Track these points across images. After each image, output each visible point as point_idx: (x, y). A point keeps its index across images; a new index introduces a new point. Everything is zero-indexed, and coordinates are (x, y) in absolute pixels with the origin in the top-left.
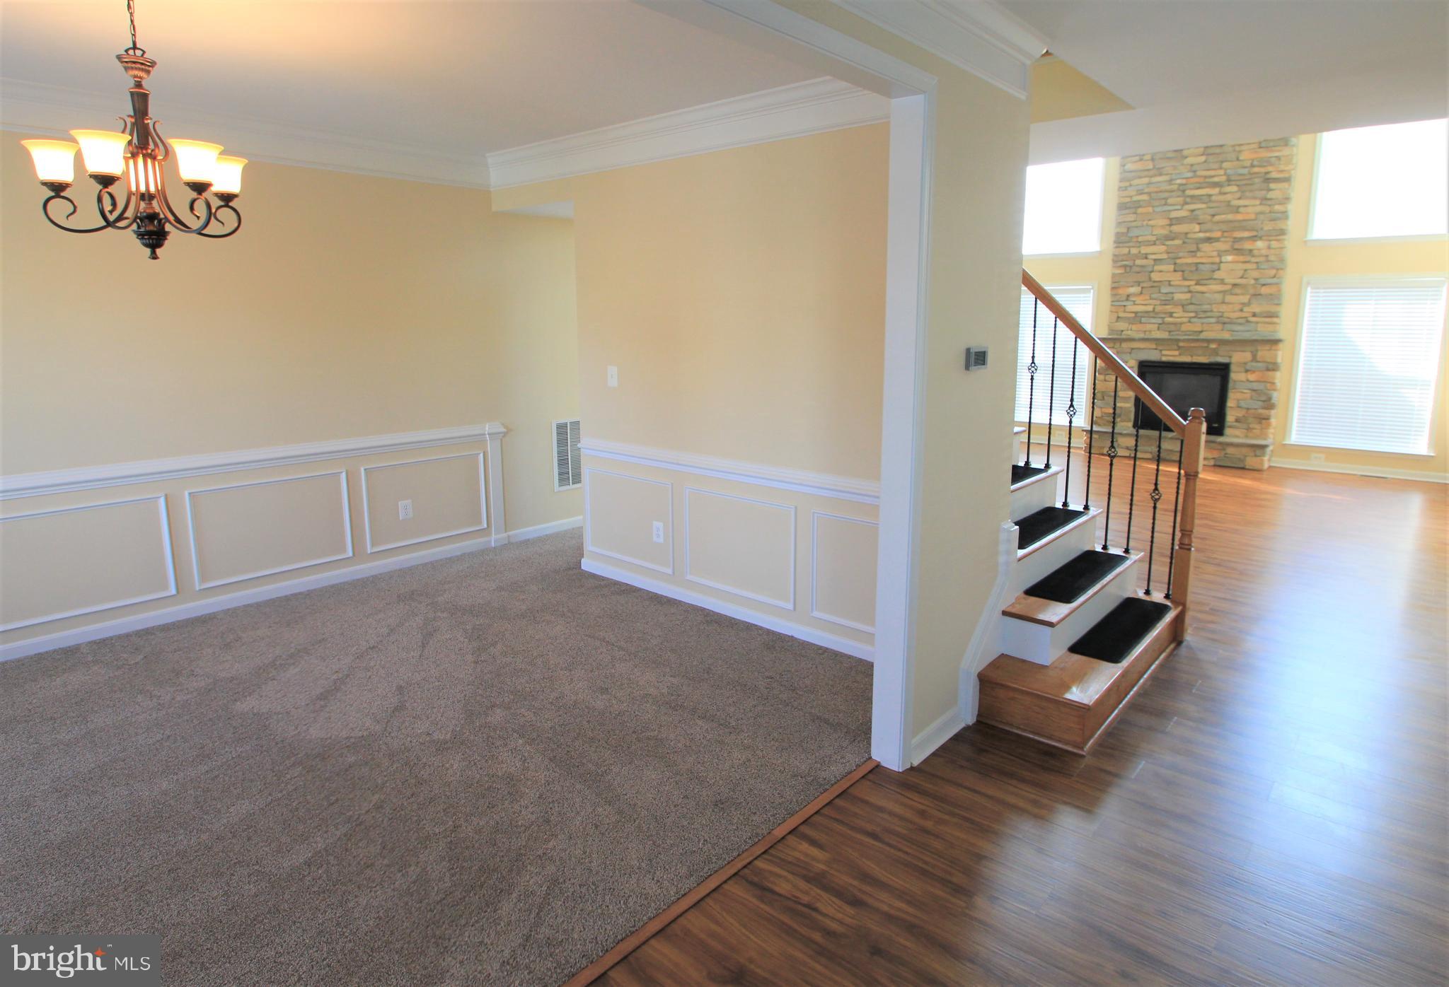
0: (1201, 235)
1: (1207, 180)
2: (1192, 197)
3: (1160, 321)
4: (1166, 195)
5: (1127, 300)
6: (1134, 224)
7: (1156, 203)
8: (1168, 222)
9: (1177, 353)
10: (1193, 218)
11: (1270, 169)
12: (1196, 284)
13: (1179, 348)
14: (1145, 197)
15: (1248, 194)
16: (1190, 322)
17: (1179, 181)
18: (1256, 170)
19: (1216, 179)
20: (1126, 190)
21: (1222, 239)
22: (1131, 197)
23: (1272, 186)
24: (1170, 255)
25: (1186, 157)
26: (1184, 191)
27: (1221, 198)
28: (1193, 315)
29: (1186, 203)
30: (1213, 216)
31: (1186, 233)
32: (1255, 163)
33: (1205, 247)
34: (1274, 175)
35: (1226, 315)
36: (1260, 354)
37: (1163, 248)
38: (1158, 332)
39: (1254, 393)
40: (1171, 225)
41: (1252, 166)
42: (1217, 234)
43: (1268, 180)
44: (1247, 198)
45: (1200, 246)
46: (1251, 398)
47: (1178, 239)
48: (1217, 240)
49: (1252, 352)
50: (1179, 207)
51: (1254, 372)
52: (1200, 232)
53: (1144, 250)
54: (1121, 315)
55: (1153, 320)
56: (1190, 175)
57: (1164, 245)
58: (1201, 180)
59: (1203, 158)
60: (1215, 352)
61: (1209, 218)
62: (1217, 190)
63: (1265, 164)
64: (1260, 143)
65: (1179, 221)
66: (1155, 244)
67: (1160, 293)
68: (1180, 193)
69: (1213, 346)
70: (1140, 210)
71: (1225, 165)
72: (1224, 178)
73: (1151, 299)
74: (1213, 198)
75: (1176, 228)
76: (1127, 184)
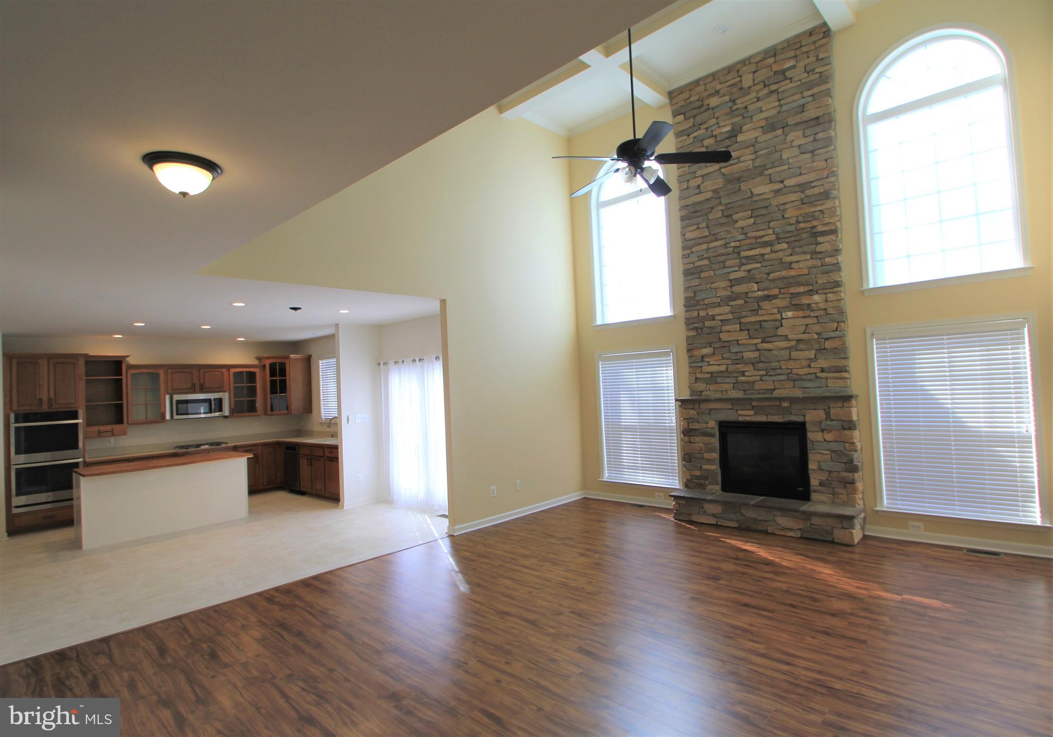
0: (760, 293)
1: (758, 241)
2: (747, 258)
3: (734, 380)
4: (722, 258)
5: (702, 361)
6: (699, 288)
7: (716, 266)
8: (728, 283)
9: (751, 412)
10: (750, 278)
11: (815, 223)
12: (762, 342)
13: (753, 408)
14: (705, 262)
15: (797, 250)
16: (761, 380)
17: (733, 244)
18: (802, 225)
19: (766, 239)
20: (689, 257)
21: (780, 296)
22: (693, 263)
23: (820, 239)
24: (734, 314)
25: (737, 221)
26: (739, 253)
27: (773, 256)
28: (763, 373)
29: (743, 264)
30: (769, 274)
31: (747, 293)
32: (800, 219)
33: (766, 305)
34: (820, 228)
35: (794, 371)
36: (832, 411)
37: (727, 309)
38: (734, 391)
39: (833, 455)
40: (731, 286)
41: (798, 222)
42: (775, 291)
43: (815, 234)
44: (797, 254)
45: (761, 304)
46: (832, 460)
47: (740, 299)
48: (775, 297)
49: (824, 410)
50: (737, 269)
51: (830, 431)
52: (759, 290)
53: (711, 312)
54: (699, 375)
55: (727, 380)
56: (741, 237)
57: (728, 306)
58: (753, 241)
59: (752, 220)
60: (788, 411)
61: (765, 276)
62: (768, 249)
63: (811, 219)
64: (802, 200)
65: (739, 281)
66: (720, 306)
67: (730, 352)
68: (736, 255)
69: (785, 404)
70: (703, 275)
71: (772, 224)
72: (773, 237)
73: (723, 359)
74: (766, 257)
75: (737, 289)
76: (689, 251)
